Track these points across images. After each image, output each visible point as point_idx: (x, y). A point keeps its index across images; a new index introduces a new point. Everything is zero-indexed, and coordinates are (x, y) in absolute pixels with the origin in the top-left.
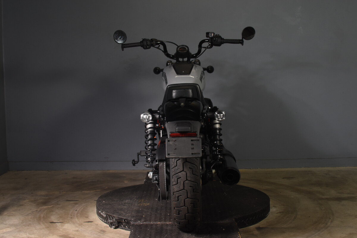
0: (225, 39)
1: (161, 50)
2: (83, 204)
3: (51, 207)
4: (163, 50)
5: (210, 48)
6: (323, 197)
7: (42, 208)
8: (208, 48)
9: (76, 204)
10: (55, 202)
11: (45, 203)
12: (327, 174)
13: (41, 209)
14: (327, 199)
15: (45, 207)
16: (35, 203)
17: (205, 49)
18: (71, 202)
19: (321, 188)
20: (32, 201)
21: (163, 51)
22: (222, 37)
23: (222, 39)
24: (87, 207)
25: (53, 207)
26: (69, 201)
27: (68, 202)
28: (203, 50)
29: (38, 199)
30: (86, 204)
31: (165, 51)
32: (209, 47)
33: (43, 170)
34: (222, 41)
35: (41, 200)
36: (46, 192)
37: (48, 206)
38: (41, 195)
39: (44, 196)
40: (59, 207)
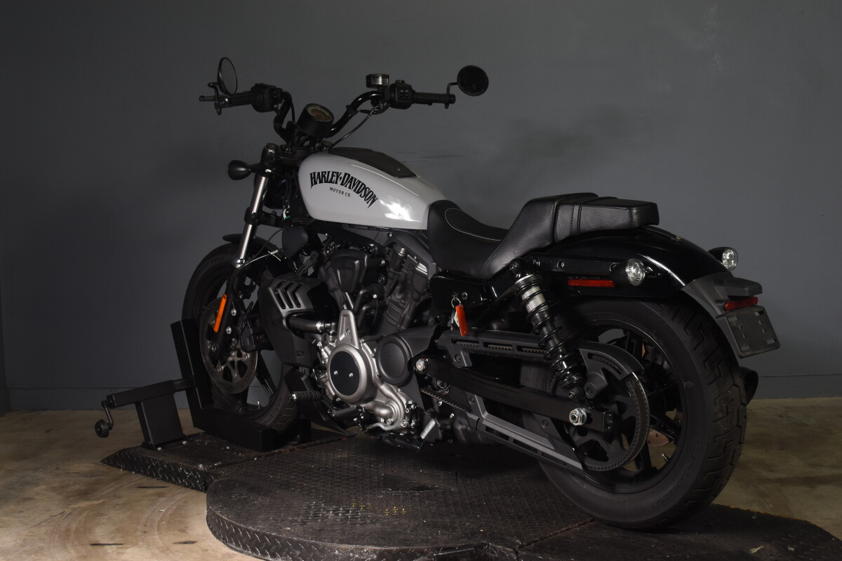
2: (179, 497)
3: (99, 505)
6: (772, 476)
7: (76, 506)
9: (160, 495)
10: (110, 490)
11: (84, 494)
12: (783, 417)
13: (74, 509)
14: (782, 481)
15: (83, 504)
16: (60, 494)
18: (150, 491)
19: (766, 451)
20: (54, 489)
24: (185, 502)
25: (103, 504)
26: (145, 490)
27: (143, 490)
29: (71, 483)
30: (184, 495)
33: (91, 409)
35: (78, 487)
36: (93, 465)
37: (91, 500)
38: (78, 473)
39: (85, 475)
40: (118, 504)
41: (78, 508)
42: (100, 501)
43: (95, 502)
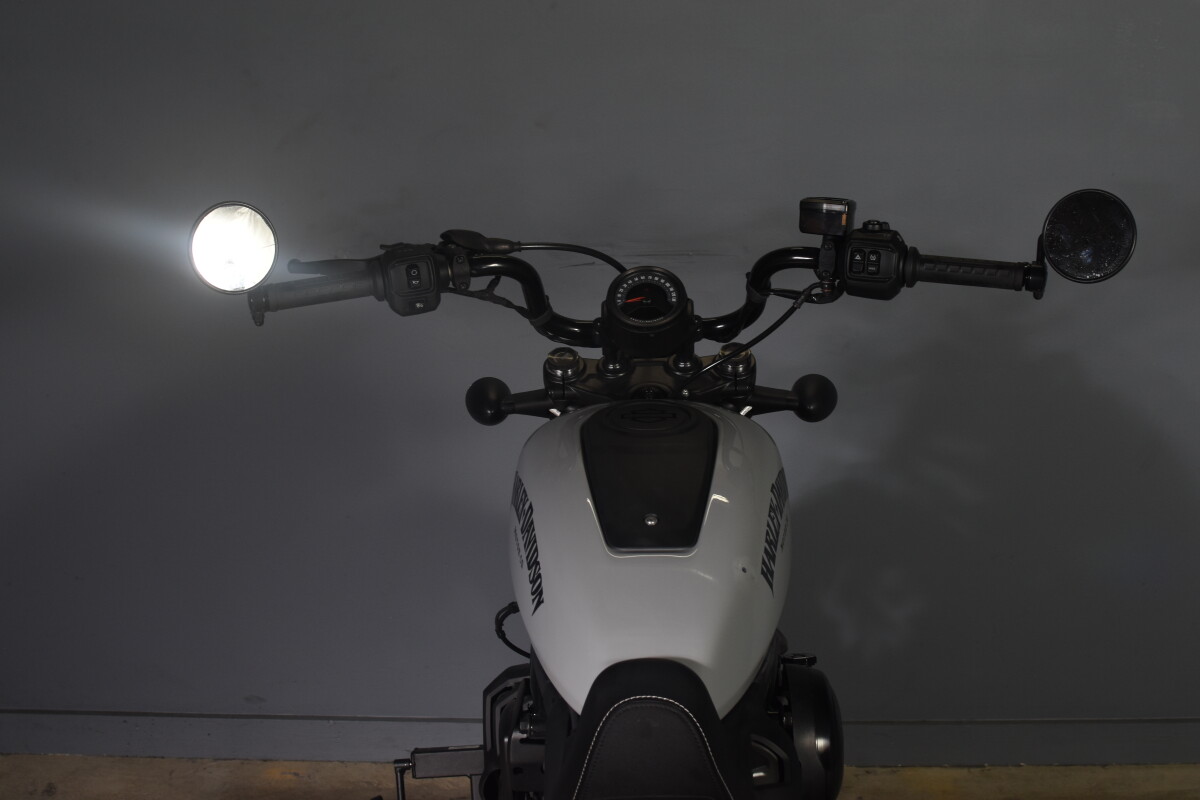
0: (922, 251)
1: (509, 304)
4: (525, 306)
5: (823, 299)
8: (809, 299)
17: (789, 303)
21: (520, 310)
22: (909, 244)
23: (908, 254)
28: (775, 307)
31: (537, 309)
32: (818, 291)
34: (909, 268)
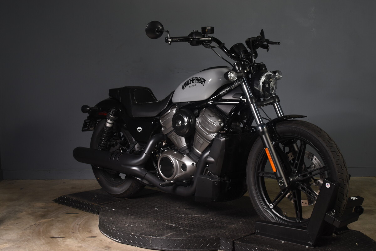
2: (85, 218)
9: (77, 217)
10: (54, 214)
11: (43, 216)
13: (40, 222)
15: (44, 220)
16: (33, 216)
18: (72, 215)
20: (29, 214)
24: (88, 220)
25: (52, 220)
26: (70, 214)
27: (68, 214)
29: (36, 211)
30: (87, 217)
33: (39, 179)
35: (40, 213)
36: (44, 204)
37: (47, 219)
38: (39, 207)
39: (42, 208)
40: (59, 221)
41: (42, 222)
42: (51, 219)
43: (49, 220)
